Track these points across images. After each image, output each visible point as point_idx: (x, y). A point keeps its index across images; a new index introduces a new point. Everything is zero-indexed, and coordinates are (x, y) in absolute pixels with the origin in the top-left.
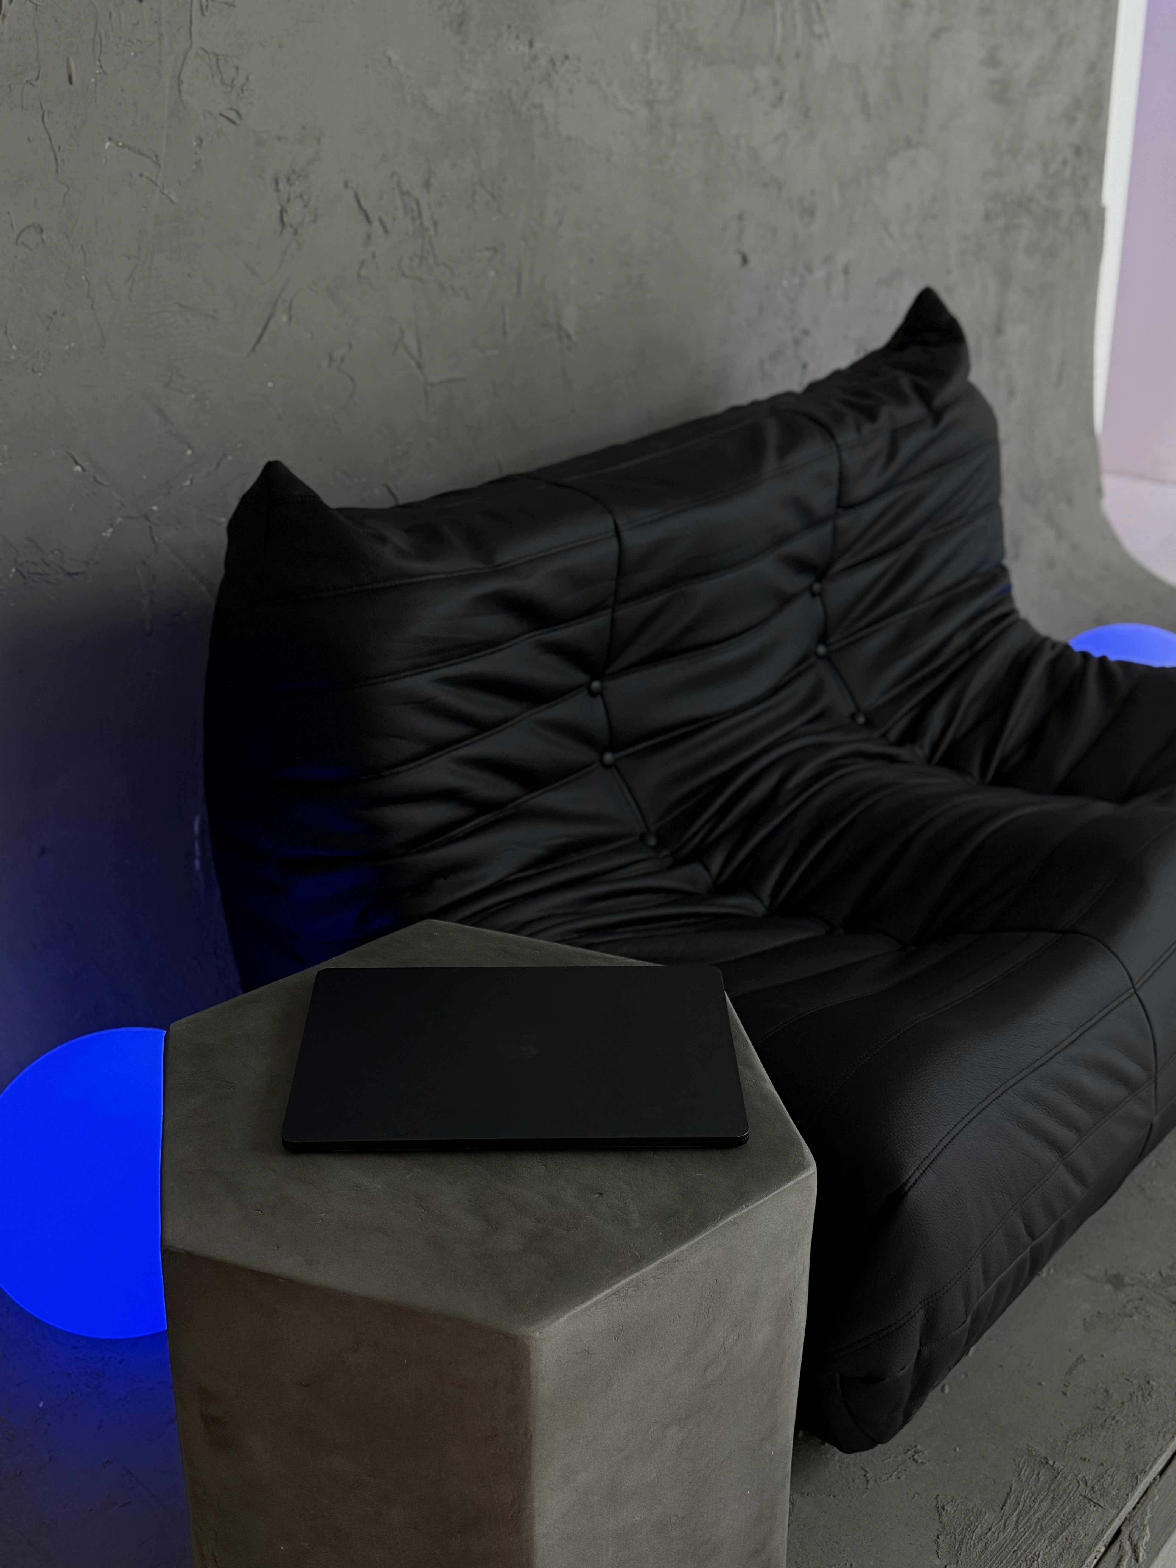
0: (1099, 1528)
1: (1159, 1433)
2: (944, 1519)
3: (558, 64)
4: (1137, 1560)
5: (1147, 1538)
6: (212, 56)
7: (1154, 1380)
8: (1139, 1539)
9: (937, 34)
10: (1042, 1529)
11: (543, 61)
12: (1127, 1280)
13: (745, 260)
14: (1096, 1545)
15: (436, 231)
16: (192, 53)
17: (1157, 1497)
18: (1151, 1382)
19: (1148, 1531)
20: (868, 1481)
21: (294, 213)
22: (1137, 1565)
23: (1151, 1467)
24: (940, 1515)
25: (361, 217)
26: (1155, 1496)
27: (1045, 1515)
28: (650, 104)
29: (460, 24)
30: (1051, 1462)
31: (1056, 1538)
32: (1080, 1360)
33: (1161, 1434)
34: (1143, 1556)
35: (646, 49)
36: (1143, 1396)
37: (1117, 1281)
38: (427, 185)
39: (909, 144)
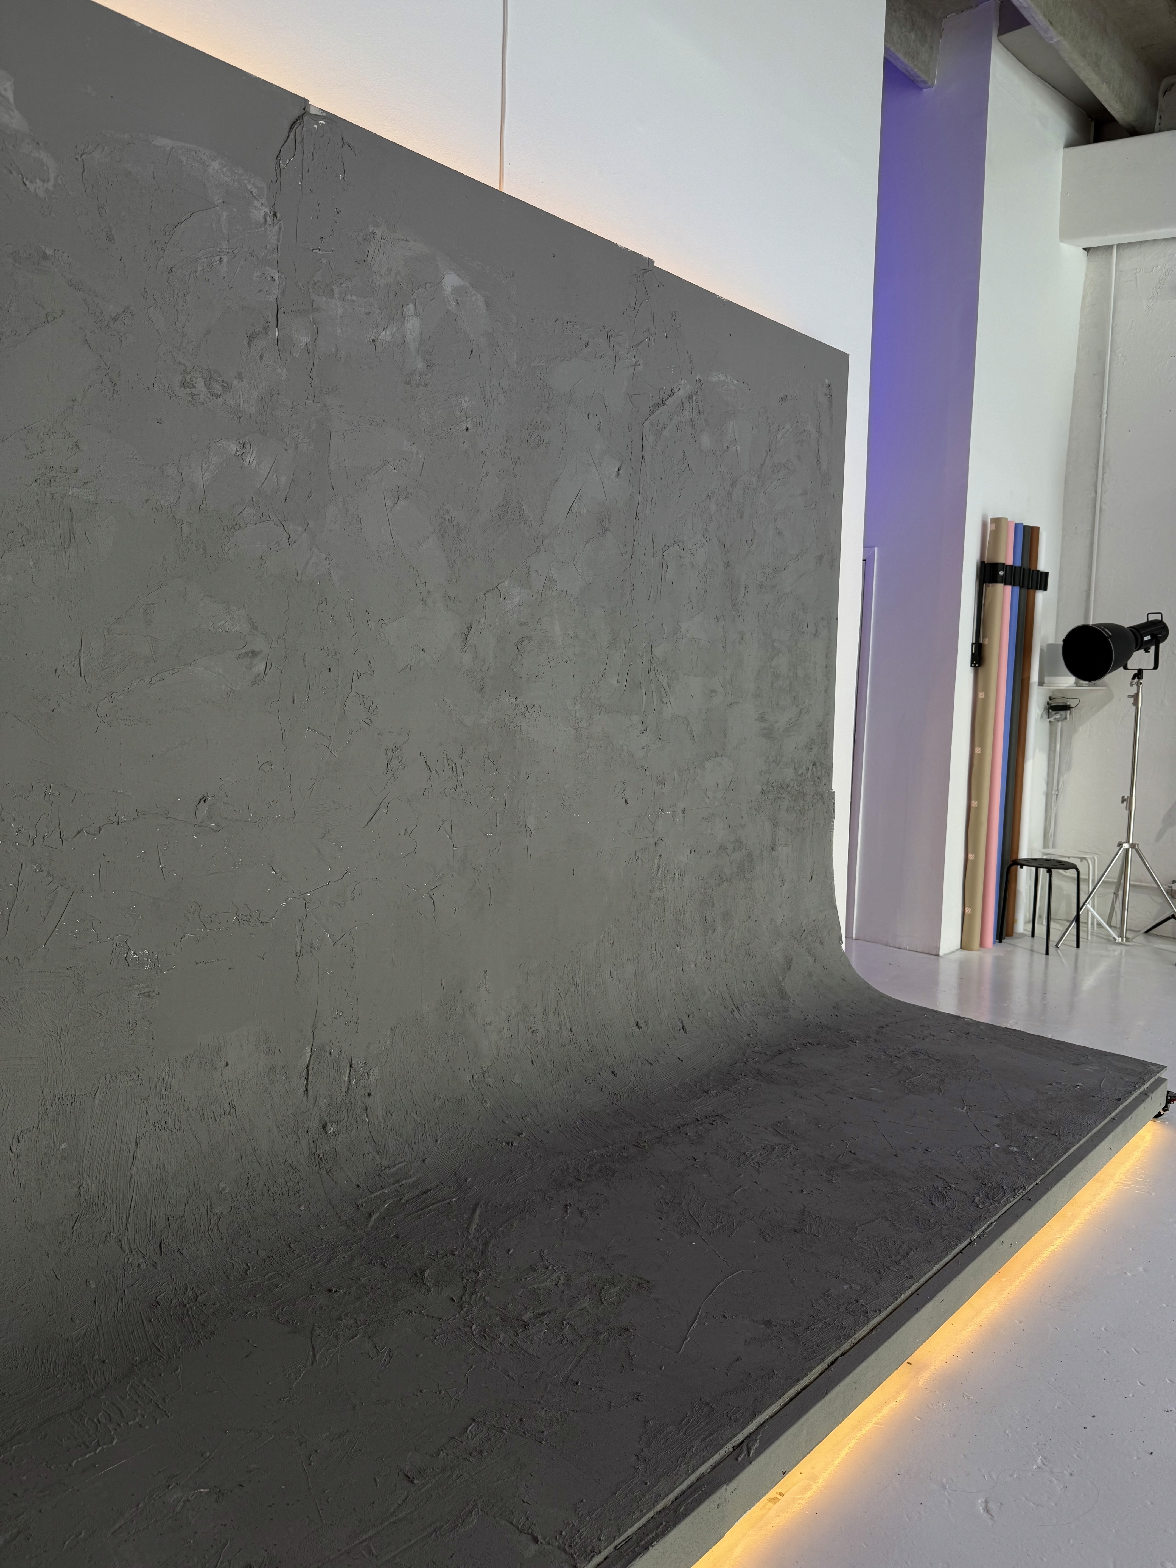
0: (730, 1436)
1: (773, 1395)
2: (647, 1427)
3: (530, 708)
4: (749, 1456)
5: (757, 1446)
6: (361, 696)
7: (776, 1370)
8: (752, 1446)
9: (730, 705)
10: (699, 1434)
11: (522, 707)
12: (774, 1323)
13: (626, 802)
14: (726, 1444)
15: (464, 777)
16: (352, 694)
17: (767, 1427)
19: (758, 1441)
21: (394, 764)
22: (749, 1458)
23: (765, 1411)
24: (646, 1425)
25: (427, 769)
27: (702, 1428)
28: (576, 728)
29: (482, 689)
30: (711, 1405)
31: (706, 1439)
32: (739, 1358)
33: (774, 1396)
34: (752, 1454)
35: (575, 704)
36: (769, 1378)
37: (768, 1323)
38: (461, 757)
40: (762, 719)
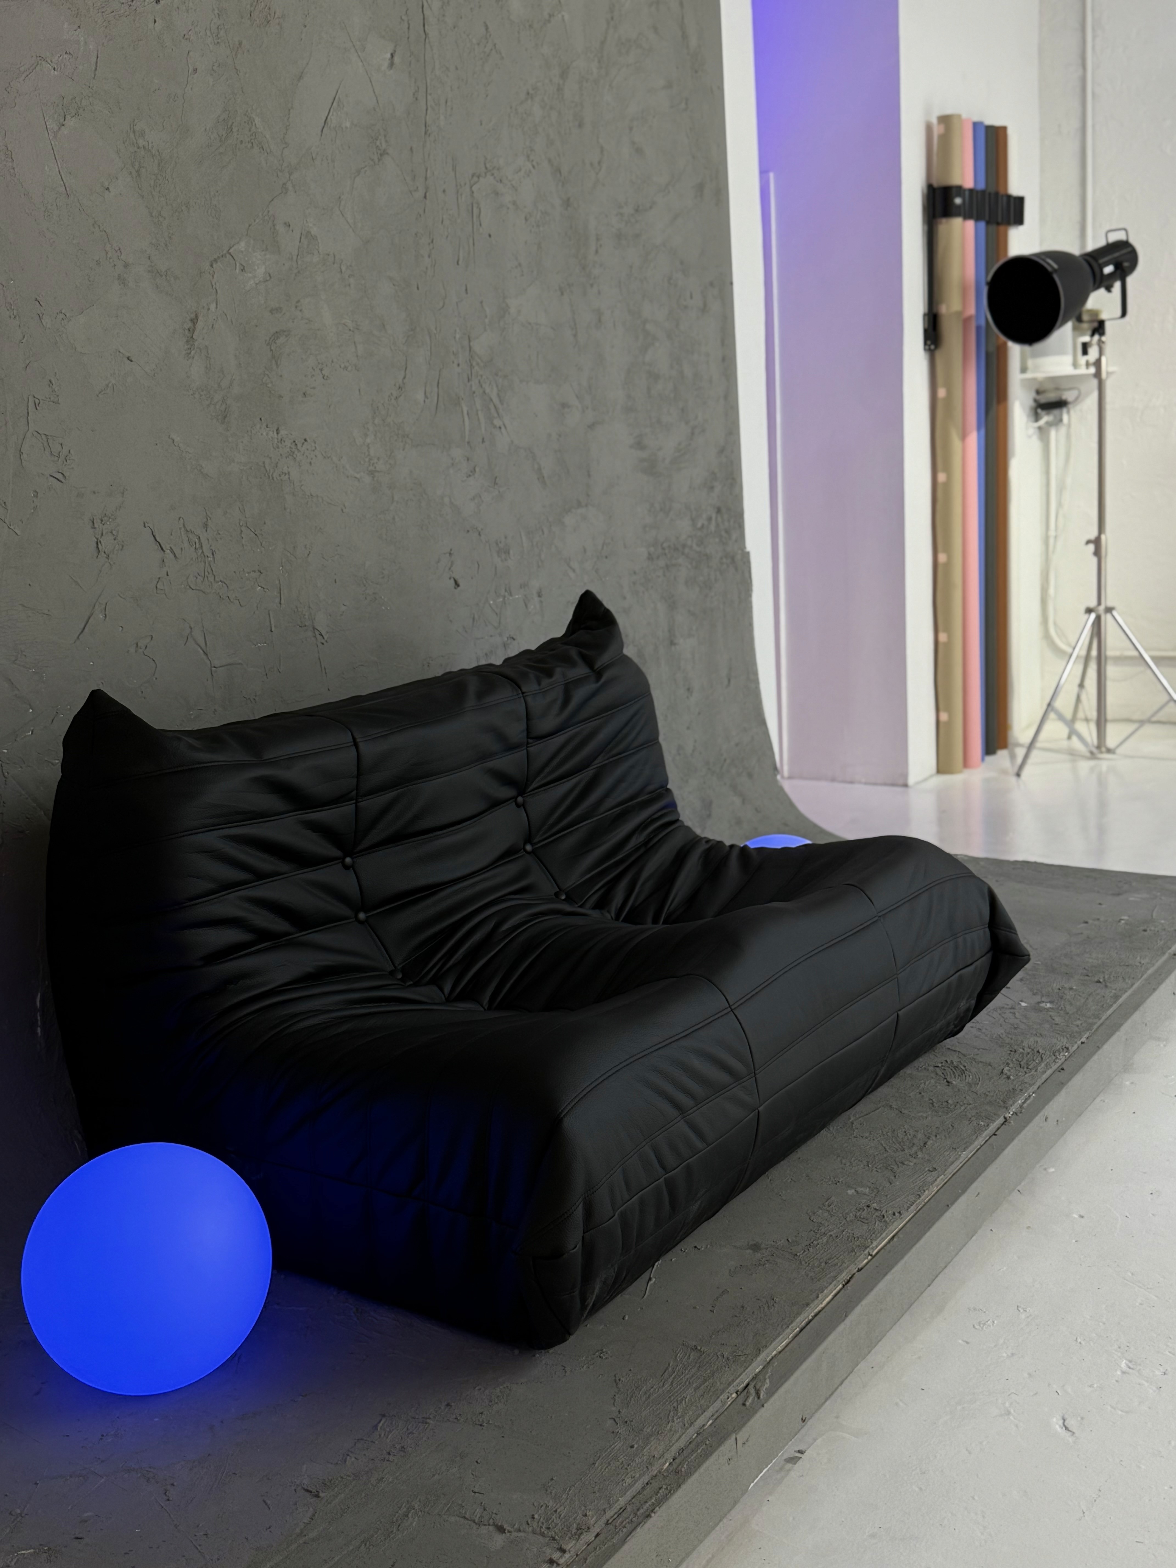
0: (730, 1379)
1: (778, 1325)
2: (620, 1385)
3: (299, 446)
4: (759, 1398)
5: (767, 1385)
6: (43, 436)
7: (777, 1298)
8: (761, 1386)
9: (592, 426)
10: (689, 1383)
11: (288, 443)
12: (763, 1246)
13: (457, 584)
14: (727, 1388)
15: (214, 558)
16: (29, 435)
17: (776, 1363)
18: (775, 1299)
19: (768, 1381)
20: (566, 1372)
21: (107, 543)
22: (759, 1400)
23: (770, 1344)
24: (617, 1384)
25: (157, 547)
26: (774, 1363)
27: (693, 1376)
28: (372, 473)
29: (224, 417)
30: (699, 1348)
31: (700, 1386)
32: (725, 1292)
33: (780, 1326)
34: (763, 1396)
35: (366, 435)
36: (768, 1307)
37: (756, 1247)
38: (206, 526)
39: (579, 505)
40: (639, 445)
